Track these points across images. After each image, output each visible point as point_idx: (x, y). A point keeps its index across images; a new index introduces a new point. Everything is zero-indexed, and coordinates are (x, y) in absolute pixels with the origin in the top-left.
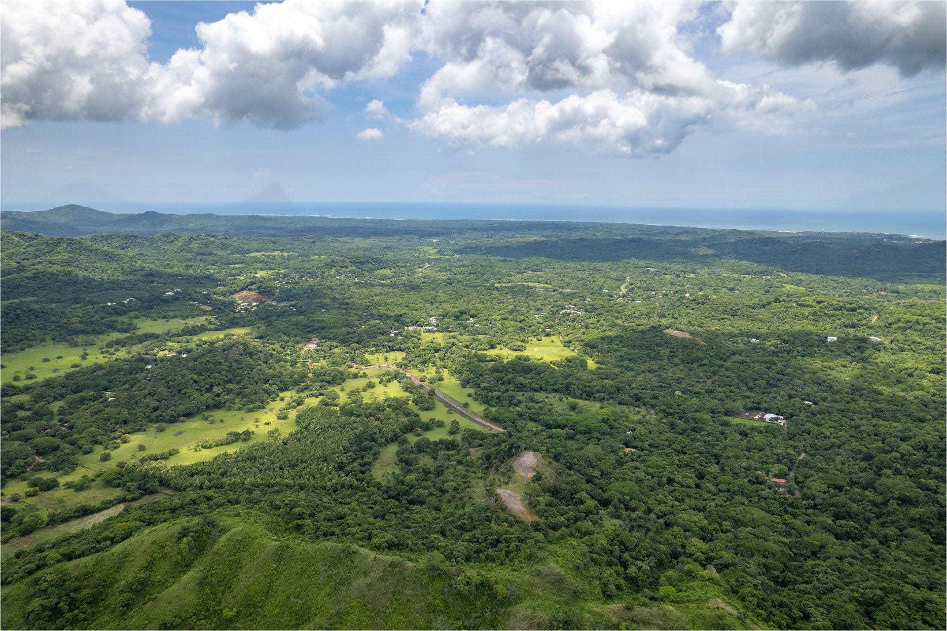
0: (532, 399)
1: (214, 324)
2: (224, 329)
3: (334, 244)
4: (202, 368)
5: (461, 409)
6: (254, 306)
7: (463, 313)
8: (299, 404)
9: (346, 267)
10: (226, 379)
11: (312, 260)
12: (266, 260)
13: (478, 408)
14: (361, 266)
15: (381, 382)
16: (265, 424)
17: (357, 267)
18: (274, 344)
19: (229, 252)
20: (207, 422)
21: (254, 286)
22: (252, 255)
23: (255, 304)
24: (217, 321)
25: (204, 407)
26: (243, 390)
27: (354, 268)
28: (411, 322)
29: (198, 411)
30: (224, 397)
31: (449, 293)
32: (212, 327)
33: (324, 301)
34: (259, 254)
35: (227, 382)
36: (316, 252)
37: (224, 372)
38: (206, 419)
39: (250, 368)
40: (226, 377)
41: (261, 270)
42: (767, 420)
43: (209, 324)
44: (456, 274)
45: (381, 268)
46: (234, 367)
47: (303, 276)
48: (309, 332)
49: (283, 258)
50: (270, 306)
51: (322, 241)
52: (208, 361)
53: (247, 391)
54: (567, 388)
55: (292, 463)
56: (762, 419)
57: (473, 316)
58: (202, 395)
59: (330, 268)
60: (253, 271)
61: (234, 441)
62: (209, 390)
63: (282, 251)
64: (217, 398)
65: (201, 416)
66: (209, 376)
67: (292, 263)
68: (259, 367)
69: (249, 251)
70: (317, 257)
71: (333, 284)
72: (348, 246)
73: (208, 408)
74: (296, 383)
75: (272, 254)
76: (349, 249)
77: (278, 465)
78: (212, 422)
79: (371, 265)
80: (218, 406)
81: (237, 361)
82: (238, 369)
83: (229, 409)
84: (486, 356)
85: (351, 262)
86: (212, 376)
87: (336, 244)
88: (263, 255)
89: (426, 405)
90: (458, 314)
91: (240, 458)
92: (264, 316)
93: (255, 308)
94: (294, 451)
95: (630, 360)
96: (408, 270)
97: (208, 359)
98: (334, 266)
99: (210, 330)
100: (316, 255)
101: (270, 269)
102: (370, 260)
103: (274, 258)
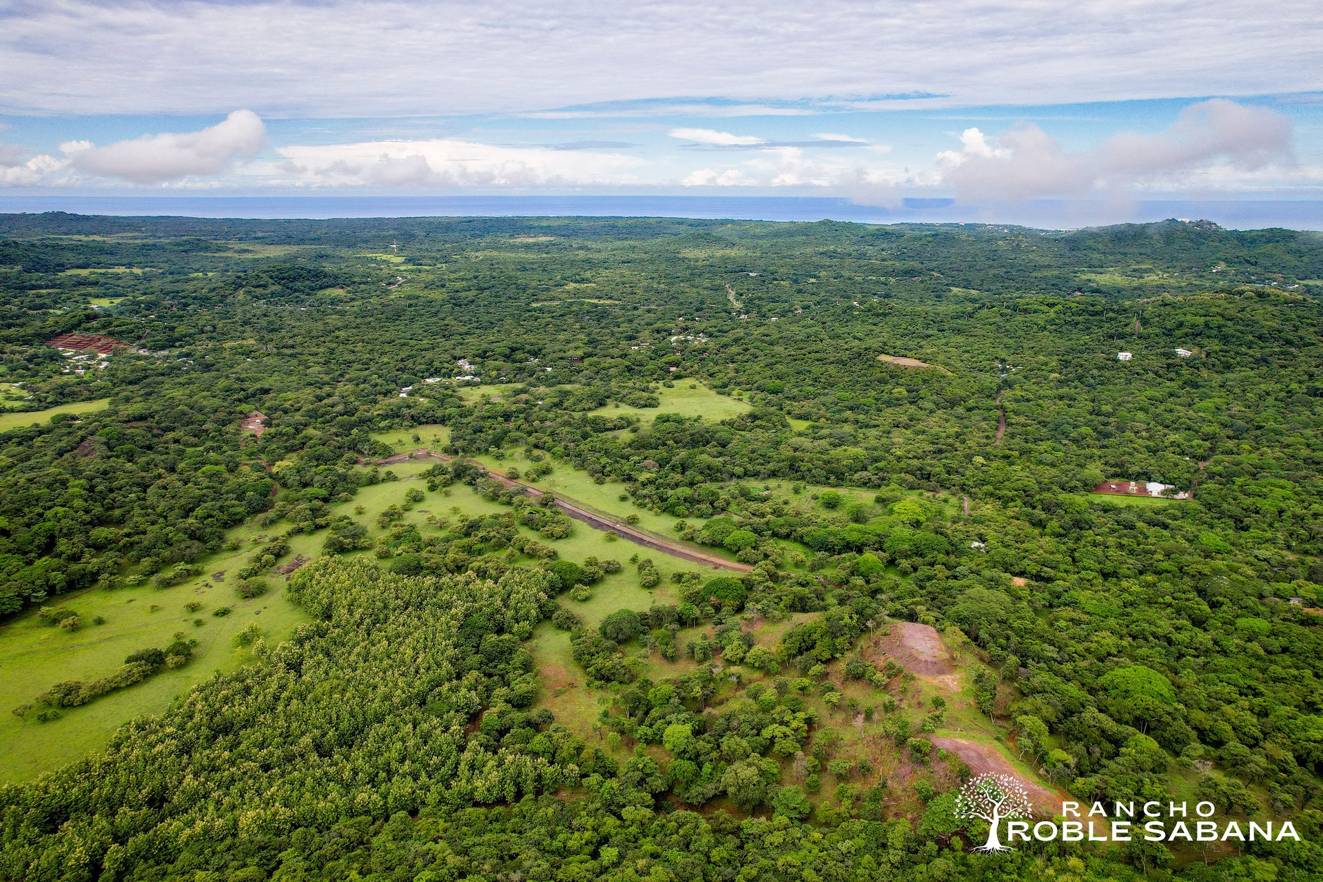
0: (746, 495)
1: (20, 398)
2: (47, 408)
3: (225, 254)
4: (16, 497)
5: (624, 529)
6: (103, 360)
7: (513, 350)
8: (278, 556)
9: (265, 286)
10: (87, 518)
11: (193, 279)
12: (102, 280)
13: (657, 524)
14: (291, 285)
15: (433, 488)
16: (217, 614)
17: (284, 285)
18: (173, 429)
19: (19, 268)
20: (58, 629)
21: (94, 324)
22: (69, 272)
23: (104, 356)
24: (24, 393)
25: (42, 594)
26: (136, 538)
27: (277, 288)
28: (427, 370)
29: (28, 606)
30: (92, 562)
31: (466, 318)
32: (17, 404)
33: (245, 342)
34: (84, 272)
35: (93, 524)
36: (196, 266)
37: (78, 503)
38: (54, 622)
39: (138, 485)
40: (87, 511)
41: (97, 297)
42: (1155, 494)
43: (7, 399)
44: (457, 291)
45: (327, 287)
46: (99, 488)
47: (186, 305)
48: (240, 400)
49: (137, 277)
50: (139, 358)
51: (200, 250)
52: (30, 480)
53: (146, 540)
54: (791, 467)
55: (344, 725)
56: (1143, 492)
57: (535, 355)
58: (30, 563)
59: (235, 290)
60: (80, 299)
61: (146, 677)
62: (48, 548)
63: (130, 265)
64: (75, 567)
65: (36, 618)
66: (41, 515)
67: (156, 284)
68: (159, 482)
69: (62, 267)
70: (201, 274)
71: (248, 316)
72: (250, 256)
73: (53, 592)
74: (255, 510)
75: (110, 271)
76: (257, 260)
77: (306, 740)
78: (75, 628)
79: (307, 282)
80: (79, 584)
81: (105, 473)
82: (111, 491)
83: (112, 587)
84: (605, 420)
85: (271, 277)
86: (49, 514)
87: (229, 254)
88: (92, 273)
89: (558, 530)
90: (508, 351)
91: (192, 735)
92: (132, 377)
93: (105, 364)
94: (332, 689)
95: (851, 409)
96: (374, 287)
97: (32, 475)
98: (242, 286)
99: (12, 410)
100: (197, 271)
101: (117, 295)
102: (304, 273)
103: (118, 277)
